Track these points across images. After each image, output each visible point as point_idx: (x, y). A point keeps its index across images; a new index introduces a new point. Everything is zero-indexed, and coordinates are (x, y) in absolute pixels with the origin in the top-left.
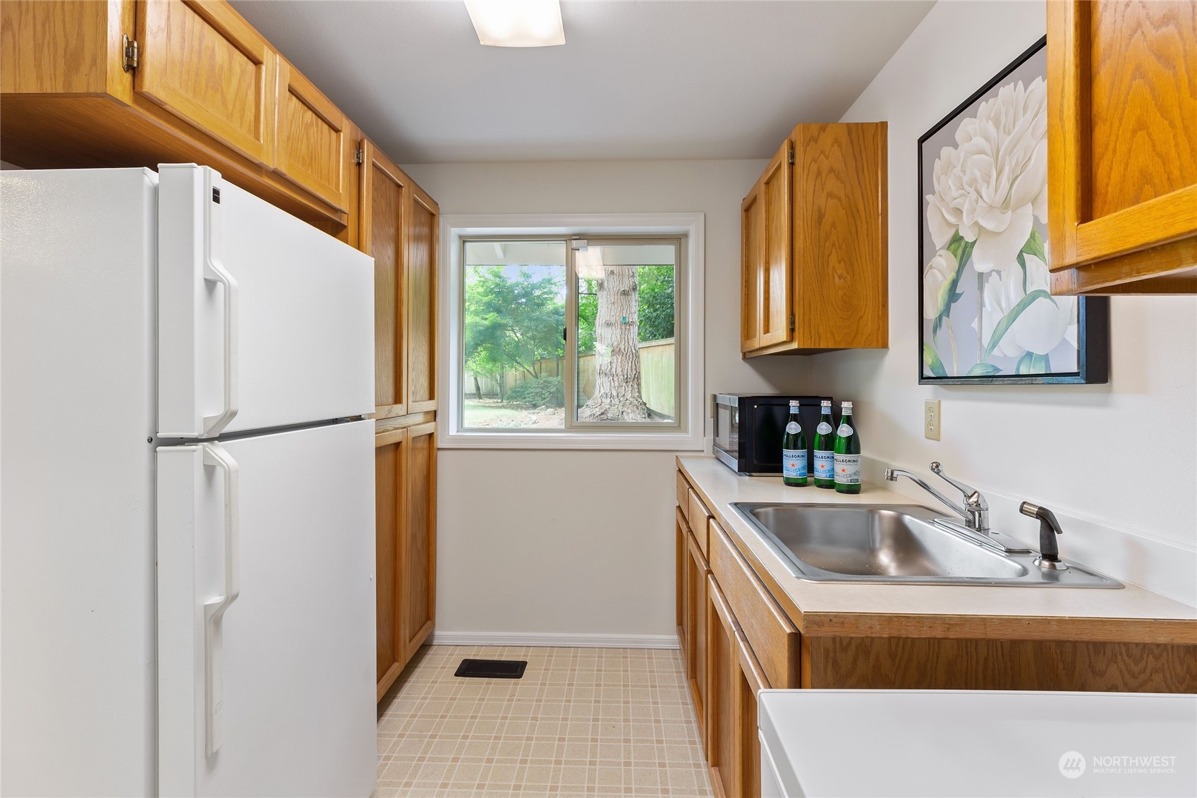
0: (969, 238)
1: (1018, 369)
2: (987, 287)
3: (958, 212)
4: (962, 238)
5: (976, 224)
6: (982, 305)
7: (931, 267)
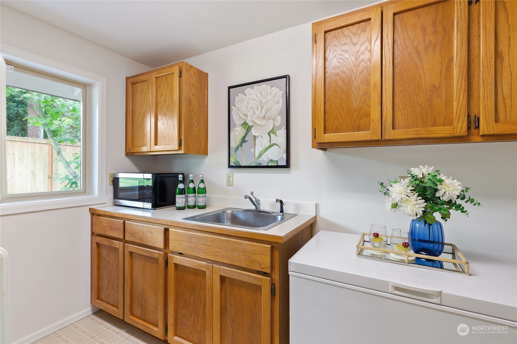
0: (251, 124)
1: (268, 164)
2: (257, 140)
3: (246, 115)
4: (247, 124)
5: (253, 121)
6: (255, 145)
7: (234, 130)
